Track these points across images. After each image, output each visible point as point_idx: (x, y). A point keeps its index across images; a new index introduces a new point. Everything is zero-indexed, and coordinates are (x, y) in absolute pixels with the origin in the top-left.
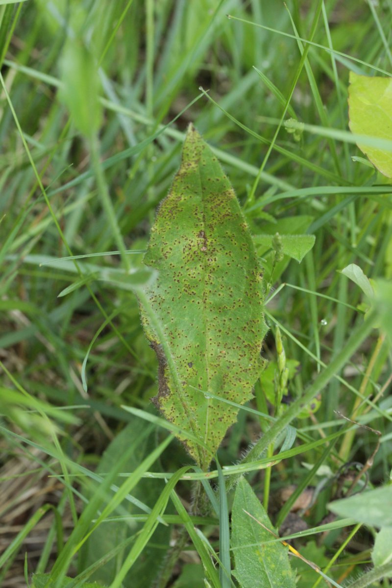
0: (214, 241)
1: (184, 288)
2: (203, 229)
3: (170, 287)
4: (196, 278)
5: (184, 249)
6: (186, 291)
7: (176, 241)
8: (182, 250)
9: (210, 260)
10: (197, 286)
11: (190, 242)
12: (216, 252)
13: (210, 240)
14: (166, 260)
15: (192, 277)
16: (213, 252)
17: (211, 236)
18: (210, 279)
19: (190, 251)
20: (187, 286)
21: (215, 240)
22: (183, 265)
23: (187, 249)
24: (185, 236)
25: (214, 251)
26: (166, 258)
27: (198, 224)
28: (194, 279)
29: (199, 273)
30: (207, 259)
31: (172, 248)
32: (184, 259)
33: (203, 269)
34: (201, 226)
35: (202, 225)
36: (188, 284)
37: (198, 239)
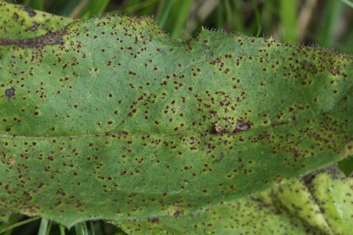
0: (229, 145)
1: (148, 94)
2: (256, 126)
3: (156, 69)
4: (164, 115)
5: (224, 93)
6: (141, 98)
7: (238, 81)
8: (222, 90)
9: (192, 141)
10: (146, 118)
11: (233, 105)
12: (208, 150)
13: (231, 139)
14: (208, 63)
15: (167, 107)
16: (207, 146)
17: (241, 140)
18: (153, 142)
19: (219, 104)
20: (152, 99)
21: (231, 148)
22: (194, 92)
23: (223, 98)
24: (244, 98)
25: (209, 147)
26: (211, 63)
27: (267, 117)
28: (163, 111)
29: (171, 120)
30: (194, 137)
31: (229, 73)
32: (204, 93)
33: (176, 129)
34: (262, 121)
35: (265, 122)
36: (156, 100)
37: (235, 119)
